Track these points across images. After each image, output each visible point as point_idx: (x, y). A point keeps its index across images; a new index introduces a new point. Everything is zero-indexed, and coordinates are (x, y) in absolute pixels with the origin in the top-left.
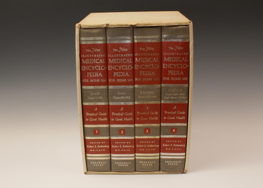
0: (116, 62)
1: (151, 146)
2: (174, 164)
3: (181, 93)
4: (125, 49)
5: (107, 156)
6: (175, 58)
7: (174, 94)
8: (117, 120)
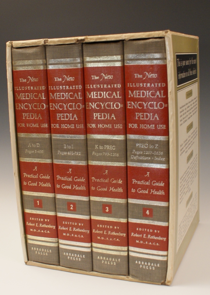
0: (59, 97)
1: (114, 233)
2: (149, 267)
3: (157, 150)
4: (71, 78)
5: (53, 241)
6: (145, 92)
7: (146, 153)
8: (65, 187)
